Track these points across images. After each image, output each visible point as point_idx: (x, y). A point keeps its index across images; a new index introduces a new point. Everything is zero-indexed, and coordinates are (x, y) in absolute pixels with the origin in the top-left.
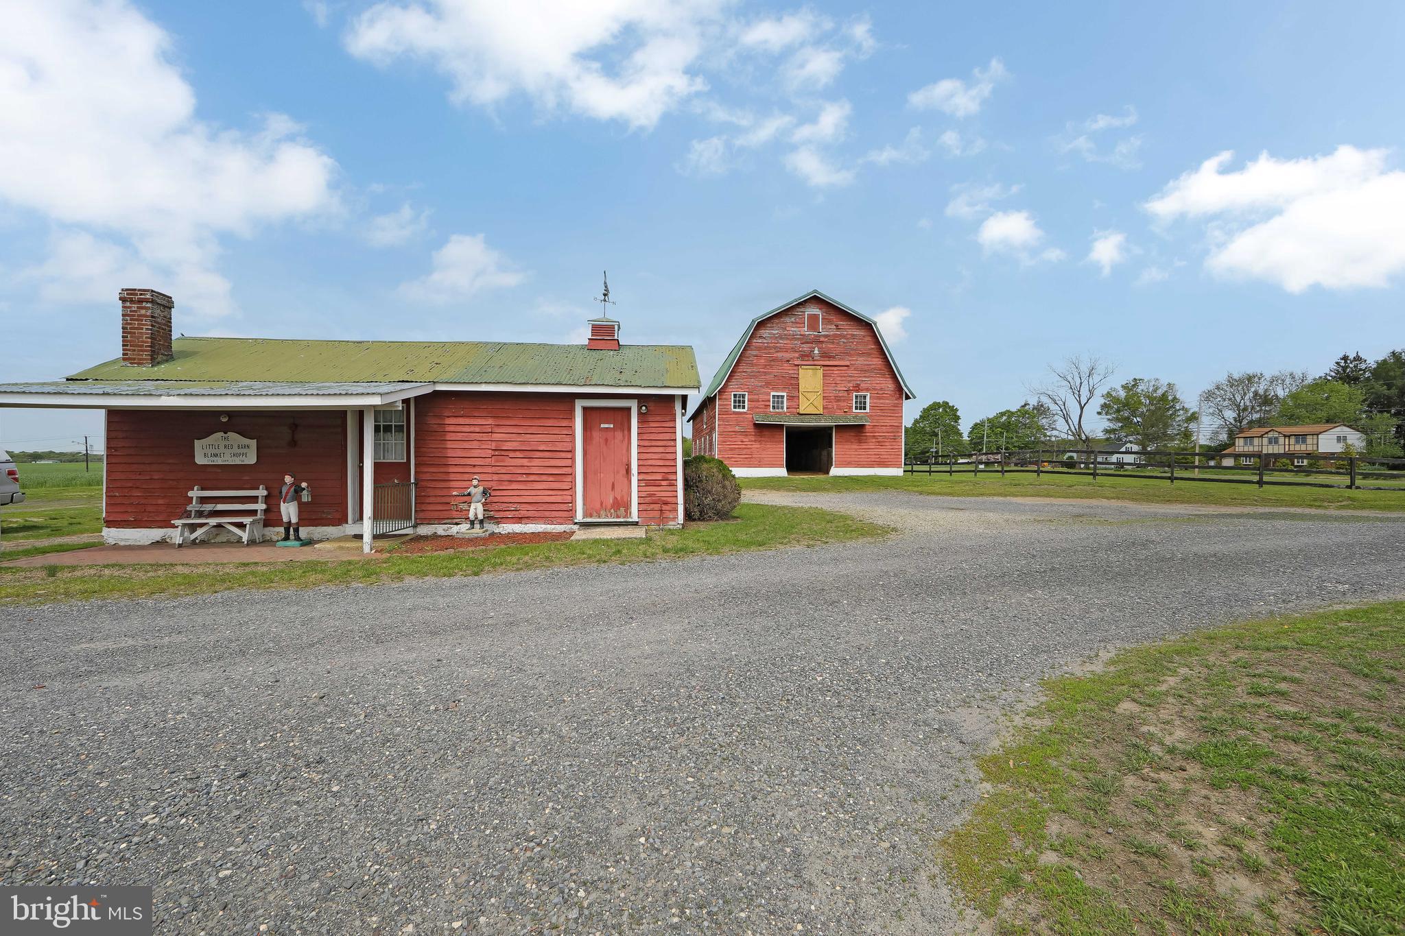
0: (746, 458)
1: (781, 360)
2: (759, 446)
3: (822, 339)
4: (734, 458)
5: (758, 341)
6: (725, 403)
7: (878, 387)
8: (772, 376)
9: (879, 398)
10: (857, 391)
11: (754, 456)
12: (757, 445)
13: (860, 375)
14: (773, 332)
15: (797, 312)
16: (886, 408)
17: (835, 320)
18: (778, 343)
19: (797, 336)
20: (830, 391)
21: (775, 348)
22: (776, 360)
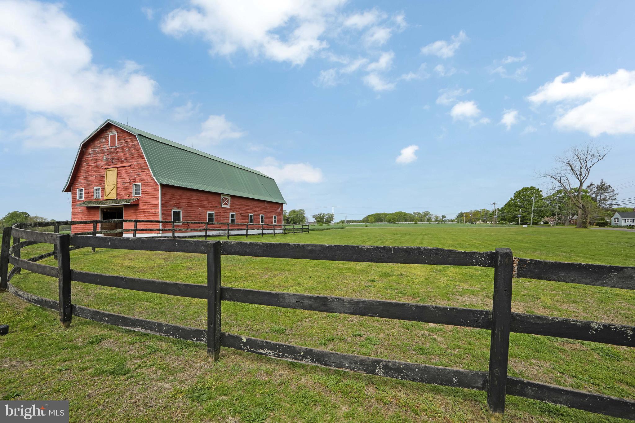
0: (83, 228)
1: (98, 167)
3: (117, 150)
5: (87, 156)
6: (75, 195)
8: (94, 177)
9: (146, 186)
10: (135, 182)
11: (86, 227)
13: (136, 171)
14: (95, 150)
15: (106, 135)
16: (150, 192)
17: (124, 137)
18: (97, 156)
19: (106, 151)
20: (121, 184)
21: (96, 159)
22: (96, 167)
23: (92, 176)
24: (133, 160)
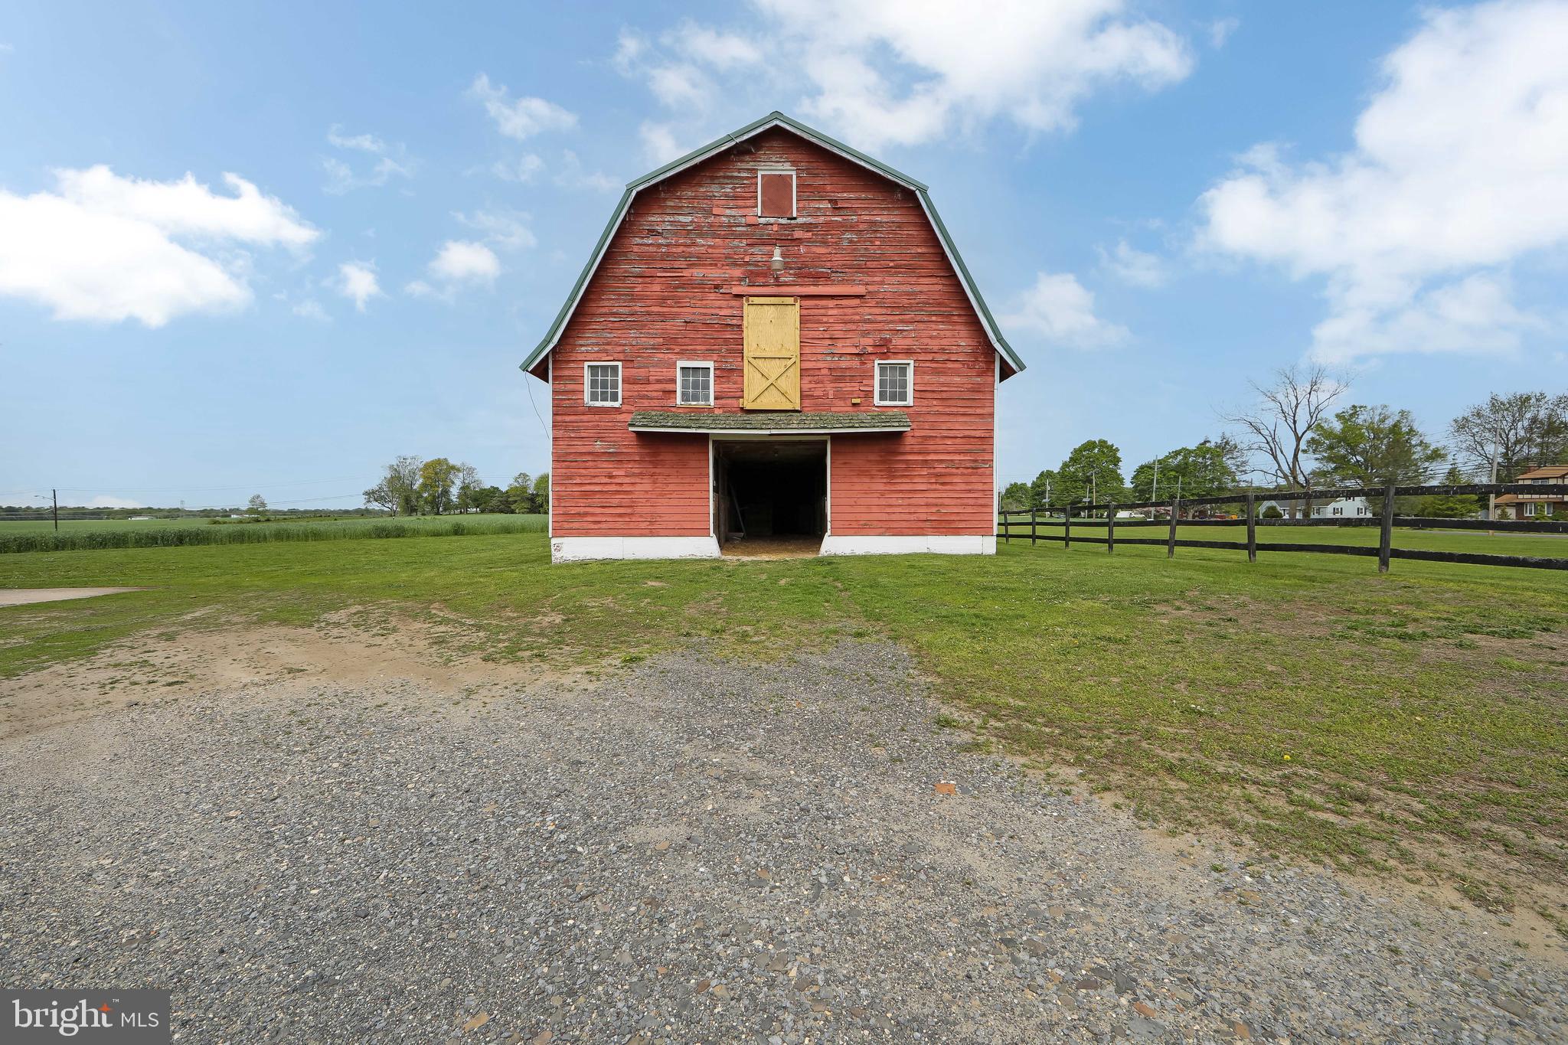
0: (620, 515)
1: (701, 285)
2: (648, 487)
3: (798, 234)
4: (593, 514)
5: (645, 241)
6: (570, 387)
7: (934, 345)
8: (679, 322)
9: (936, 372)
10: (884, 355)
11: (638, 510)
12: (645, 485)
13: (890, 318)
14: (681, 218)
15: (739, 171)
16: (955, 395)
17: (828, 188)
18: (694, 244)
19: (738, 229)
20: (820, 357)
21: (686, 256)
22: (689, 284)
23: (664, 317)
24: (876, 279)
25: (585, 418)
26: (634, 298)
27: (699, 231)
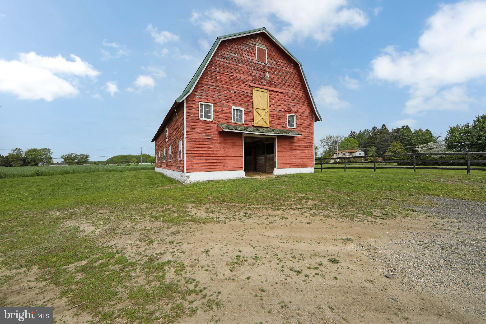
0: (213, 163)
1: (239, 80)
2: (223, 152)
3: (267, 69)
4: (202, 163)
5: (221, 59)
6: (193, 111)
7: (301, 111)
8: (232, 92)
9: (301, 119)
10: (289, 112)
11: (219, 161)
12: (222, 151)
13: (291, 101)
14: (233, 55)
15: (251, 43)
16: (305, 126)
17: (275, 57)
18: (237, 65)
19: (251, 63)
20: (274, 111)
21: (235, 69)
22: (235, 79)
23: (227, 89)
24: (287, 88)
25: (199, 124)
26: (217, 80)
27: (239, 61)
